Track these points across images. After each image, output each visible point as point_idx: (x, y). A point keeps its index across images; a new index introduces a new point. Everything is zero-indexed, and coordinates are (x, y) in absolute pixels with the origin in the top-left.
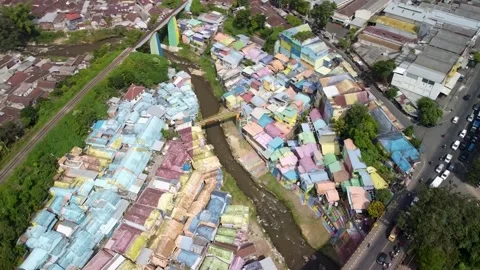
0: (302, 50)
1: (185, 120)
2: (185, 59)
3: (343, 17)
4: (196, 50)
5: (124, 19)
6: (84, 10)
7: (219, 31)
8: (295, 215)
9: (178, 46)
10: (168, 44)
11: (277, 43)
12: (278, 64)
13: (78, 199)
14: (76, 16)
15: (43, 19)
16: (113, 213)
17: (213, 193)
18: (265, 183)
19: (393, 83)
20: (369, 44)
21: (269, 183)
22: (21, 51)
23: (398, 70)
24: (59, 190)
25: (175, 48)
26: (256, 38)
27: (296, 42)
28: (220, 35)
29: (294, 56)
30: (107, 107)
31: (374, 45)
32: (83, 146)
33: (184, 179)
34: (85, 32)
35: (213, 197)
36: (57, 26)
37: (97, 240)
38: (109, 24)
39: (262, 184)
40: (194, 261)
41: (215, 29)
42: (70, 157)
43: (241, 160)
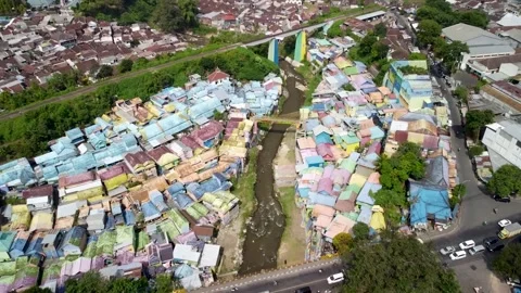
0: (403, 85)
1: (242, 110)
2: (300, 75)
3: (483, 67)
4: (314, 68)
5: (268, 29)
6: (241, 16)
7: (343, 55)
8: (286, 232)
9: (302, 62)
10: (293, 59)
11: (386, 75)
12: (376, 96)
13: (108, 132)
14: (232, 18)
15: (206, 16)
16: (123, 151)
17: (217, 174)
18: (282, 194)
19: (484, 141)
20: (491, 98)
21: (286, 195)
22: (178, 37)
23: (494, 126)
24: (101, 122)
25: (297, 64)
26: (373, 68)
27: (399, 74)
28: (341, 58)
29: (395, 90)
30: (188, 80)
31: (497, 101)
32: (146, 100)
33: (199, 151)
34: (233, 33)
35: (214, 177)
36: (214, 23)
37: (97, 165)
38: (256, 31)
39: (279, 194)
40: (152, 214)
41: (339, 51)
42: (128, 103)
43: (276, 167)
